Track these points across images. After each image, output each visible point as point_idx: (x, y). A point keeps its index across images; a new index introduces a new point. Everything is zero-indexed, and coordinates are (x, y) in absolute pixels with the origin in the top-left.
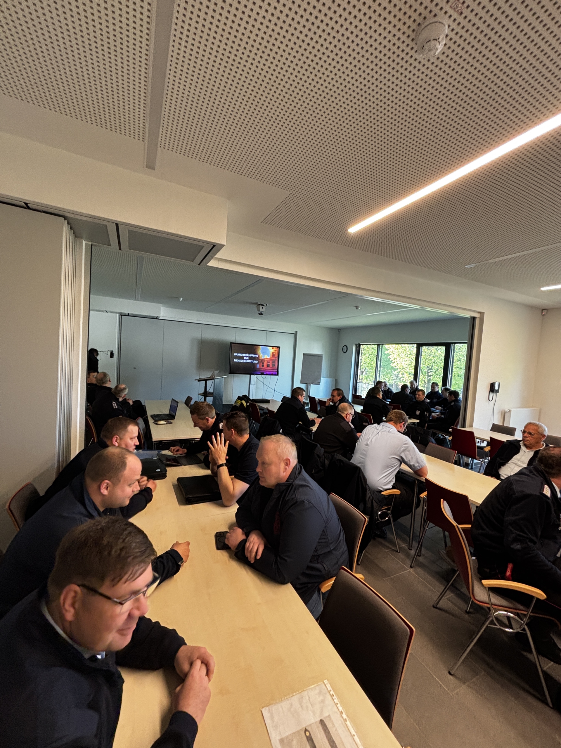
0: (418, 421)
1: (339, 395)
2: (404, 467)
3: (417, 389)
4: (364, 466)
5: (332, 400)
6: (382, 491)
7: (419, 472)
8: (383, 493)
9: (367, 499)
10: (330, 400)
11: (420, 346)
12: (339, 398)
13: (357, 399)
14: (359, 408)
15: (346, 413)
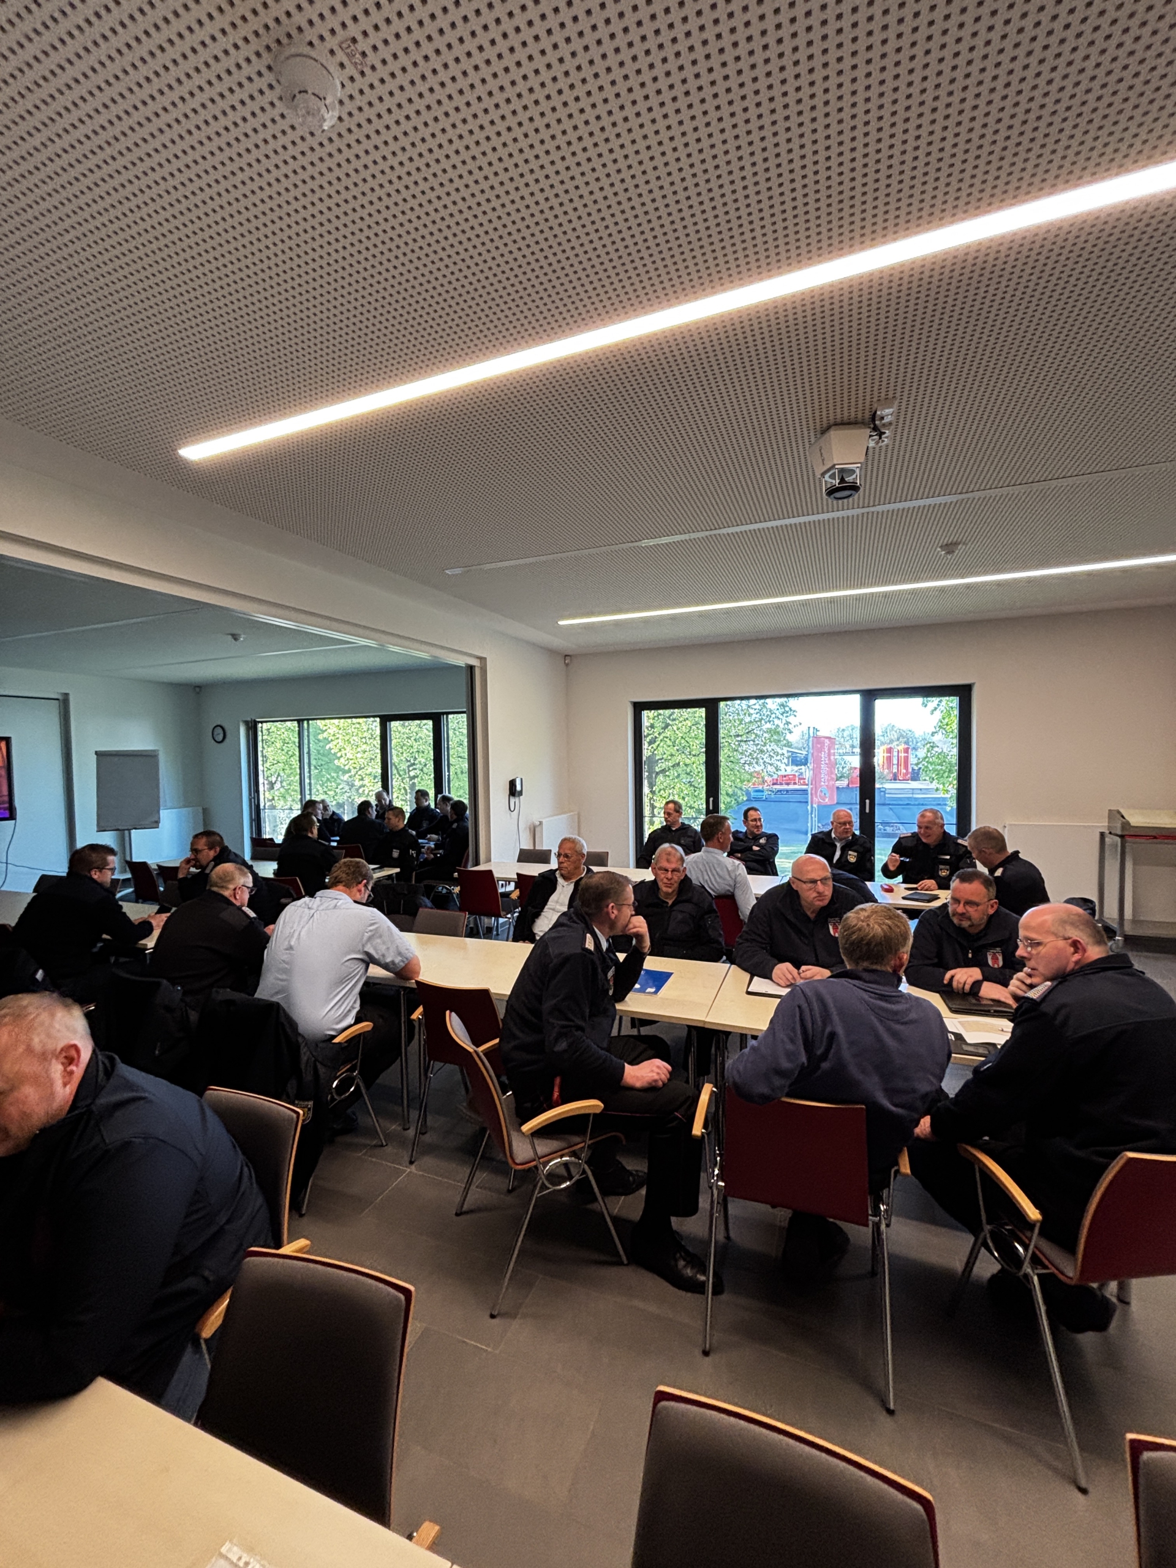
0: (398, 870)
1: (211, 847)
2: (375, 971)
3: (391, 807)
4: (288, 998)
5: (193, 860)
6: (334, 1037)
7: (404, 971)
8: (336, 1040)
9: (303, 1066)
10: (188, 861)
11: (385, 720)
12: (212, 854)
13: (263, 848)
14: (268, 869)
15: (232, 887)
